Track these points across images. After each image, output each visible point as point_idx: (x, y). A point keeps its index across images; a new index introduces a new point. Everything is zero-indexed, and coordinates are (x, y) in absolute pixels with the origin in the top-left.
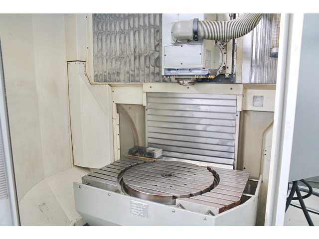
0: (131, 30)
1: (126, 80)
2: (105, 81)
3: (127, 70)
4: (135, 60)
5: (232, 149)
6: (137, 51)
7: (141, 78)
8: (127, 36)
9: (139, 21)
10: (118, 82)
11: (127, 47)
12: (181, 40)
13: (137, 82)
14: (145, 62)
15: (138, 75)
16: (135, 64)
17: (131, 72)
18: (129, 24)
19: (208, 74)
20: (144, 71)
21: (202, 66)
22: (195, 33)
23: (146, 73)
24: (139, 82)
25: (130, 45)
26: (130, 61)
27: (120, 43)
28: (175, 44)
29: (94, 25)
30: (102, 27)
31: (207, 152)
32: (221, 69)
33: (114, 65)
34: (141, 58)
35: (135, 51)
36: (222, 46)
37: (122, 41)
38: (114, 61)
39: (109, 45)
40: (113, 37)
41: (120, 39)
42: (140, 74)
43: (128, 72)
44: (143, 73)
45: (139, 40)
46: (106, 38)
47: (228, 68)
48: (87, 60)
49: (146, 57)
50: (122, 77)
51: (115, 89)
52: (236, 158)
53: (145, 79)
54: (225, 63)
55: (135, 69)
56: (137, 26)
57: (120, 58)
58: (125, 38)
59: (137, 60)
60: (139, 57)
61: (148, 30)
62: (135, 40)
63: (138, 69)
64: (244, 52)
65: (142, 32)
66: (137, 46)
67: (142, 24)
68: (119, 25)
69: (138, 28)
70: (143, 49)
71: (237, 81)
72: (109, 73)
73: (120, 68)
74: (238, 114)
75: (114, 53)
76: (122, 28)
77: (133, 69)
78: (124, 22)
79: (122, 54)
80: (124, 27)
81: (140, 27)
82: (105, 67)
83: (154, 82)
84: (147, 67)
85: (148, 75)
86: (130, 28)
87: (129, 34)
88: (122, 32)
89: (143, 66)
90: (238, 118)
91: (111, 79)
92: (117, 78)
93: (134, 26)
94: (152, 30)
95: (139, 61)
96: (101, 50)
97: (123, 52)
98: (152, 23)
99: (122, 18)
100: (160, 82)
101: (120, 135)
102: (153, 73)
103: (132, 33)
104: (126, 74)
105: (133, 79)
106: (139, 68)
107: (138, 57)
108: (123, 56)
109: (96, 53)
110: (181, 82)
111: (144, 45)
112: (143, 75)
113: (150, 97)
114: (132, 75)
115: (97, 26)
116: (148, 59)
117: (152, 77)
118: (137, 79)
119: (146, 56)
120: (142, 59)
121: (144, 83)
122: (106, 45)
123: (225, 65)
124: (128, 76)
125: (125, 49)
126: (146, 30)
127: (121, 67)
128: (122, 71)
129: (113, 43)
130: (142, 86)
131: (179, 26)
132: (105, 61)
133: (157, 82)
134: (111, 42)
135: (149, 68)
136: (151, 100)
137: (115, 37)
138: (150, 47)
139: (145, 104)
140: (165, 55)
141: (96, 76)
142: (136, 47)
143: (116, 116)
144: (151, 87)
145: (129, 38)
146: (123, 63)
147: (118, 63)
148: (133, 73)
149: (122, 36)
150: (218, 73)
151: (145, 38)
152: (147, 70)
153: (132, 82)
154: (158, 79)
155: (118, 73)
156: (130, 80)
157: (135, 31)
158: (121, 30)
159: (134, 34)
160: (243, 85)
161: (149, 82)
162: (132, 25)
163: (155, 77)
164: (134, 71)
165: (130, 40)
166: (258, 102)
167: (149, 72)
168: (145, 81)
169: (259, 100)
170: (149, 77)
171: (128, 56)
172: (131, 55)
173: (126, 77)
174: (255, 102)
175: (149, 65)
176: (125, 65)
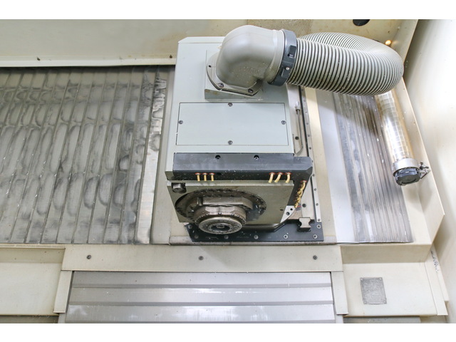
0: (62, 124)
1: (14, 238)
3: (25, 209)
4: (55, 188)
6: (67, 168)
7: (65, 231)
8: (48, 136)
9: (87, 110)
11: (43, 157)
13: (47, 242)
14: (84, 192)
15: (57, 225)
16: (53, 196)
17: (37, 216)
18: (61, 113)
20: (77, 215)
23: (81, 220)
24: (56, 242)
25: (50, 153)
26: (41, 188)
27: (24, 148)
34: (73, 184)
35: (60, 167)
37: (32, 144)
40: (8, 136)
41: (26, 141)
42: (64, 223)
43: (27, 217)
44: (73, 219)
45: (79, 145)
47: (305, 206)
49: (88, 182)
53: (77, 235)
55: (52, 208)
56: (79, 117)
57: (13, 181)
58: (41, 139)
59: (63, 187)
60: (70, 182)
61: (105, 128)
63: (61, 209)
65: (90, 130)
66: (71, 157)
67: (93, 115)
68: (35, 113)
69: (83, 121)
71: (326, 240)
73: (5, 204)
77: (44, 208)
78: (49, 110)
79: (22, 172)
80: (46, 117)
81: (87, 121)
83: (103, 243)
84: (86, 205)
85: (88, 224)
86: (60, 121)
87: (54, 133)
88: (40, 127)
93: (72, 117)
94: (117, 128)
95: (68, 191)
97: (25, 168)
98: (120, 116)
102: (104, 222)
103: (63, 131)
104: (19, 222)
106: (63, 207)
107: (65, 181)
108: (24, 177)
111: (89, 156)
112: (70, 224)
113: (81, 286)
114: (38, 224)
116: (93, 185)
117: (97, 230)
118: (51, 234)
119: (91, 179)
120: (78, 186)
121: (69, 248)
124: (26, 225)
125: (35, 162)
126: (101, 127)
127: (11, 201)
128: (9, 212)
133: (111, 242)
135: (93, 207)
136: (83, 294)
137: (15, 136)
139: (60, 308)
140: (180, 122)
142: (66, 158)
144: (89, 257)
146: (19, 190)
147: (4, 192)
148: (42, 218)
149: (35, 134)
152: (86, 213)
153: (32, 242)
154: (113, 233)
156: (25, 238)
157: (74, 127)
158: (34, 123)
159: (69, 133)
160: (341, 247)
161: (87, 243)
162: (67, 116)
163: (108, 231)
164: (47, 213)
165: (52, 144)
166: (374, 294)
167: (92, 216)
168: (75, 242)
169: (375, 287)
170: (89, 230)
171: (39, 178)
172: (49, 175)
173: (16, 228)
174: (368, 295)
175: (95, 200)
176: (23, 198)
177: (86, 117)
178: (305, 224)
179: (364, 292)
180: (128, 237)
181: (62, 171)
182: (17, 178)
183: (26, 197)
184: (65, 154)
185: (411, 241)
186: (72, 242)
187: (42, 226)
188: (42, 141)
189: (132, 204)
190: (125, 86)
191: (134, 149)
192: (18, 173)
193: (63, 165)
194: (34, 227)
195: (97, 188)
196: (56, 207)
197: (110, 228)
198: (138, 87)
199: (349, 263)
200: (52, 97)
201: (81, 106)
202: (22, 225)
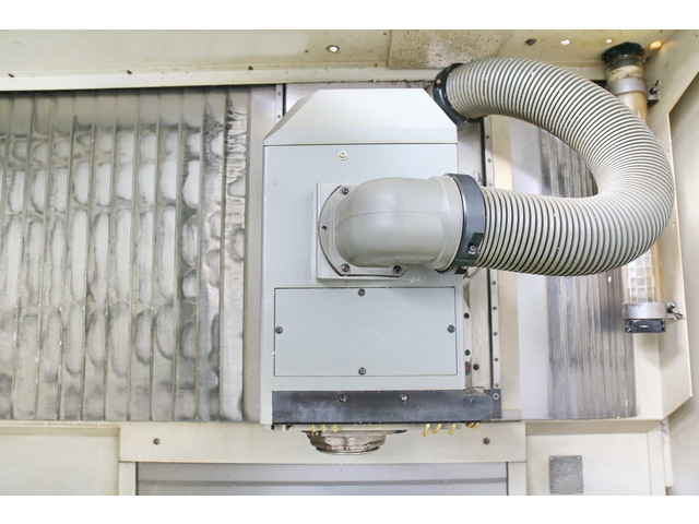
0: (77, 209)
1: (41, 411)
3: (47, 366)
4: (87, 330)
6: (100, 292)
7: (115, 402)
8: (59, 233)
9: (114, 181)
11: (58, 275)
13: (91, 417)
14: (134, 339)
15: (100, 391)
16: (86, 344)
17: (67, 379)
18: (72, 188)
20: (128, 375)
23: (135, 384)
24: (103, 418)
25: (67, 266)
26: (65, 330)
27: (25, 257)
34: (114, 322)
35: (89, 293)
37: (36, 248)
41: (25, 242)
42: (111, 388)
43: (53, 379)
44: (123, 382)
45: (112, 251)
47: (476, 367)
49: (136, 320)
50: (22, 397)
53: (133, 409)
54: (467, 353)
55: (89, 365)
56: (104, 195)
58: (48, 239)
59: (99, 329)
60: (109, 319)
61: (150, 217)
62: (91, 249)
65: (126, 221)
67: (126, 190)
69: (112, 204)
70: (126, 288)
71: (506, 414)
73: (15, 358)
76: (40, 200)
77: (76, 366)
78: (51, 181)
79: (30, 301)
80: (49, 195)
83: (173, 419)
84: (140, 359)
85: (147, 391)
86: (73, 204)
88: (37, 215)
93: (91, 195)
94: (171, 217)
97: (32, 293)
98: (171, 192)
99: (40, 163)
100: (200, 420)
102: (169, 385)
103: (81, 223)
104: (44, 386)
106: (105, 363)
107: (101, 319)
108: (34, 310)
112: (121, 390)
113: (152, 482)
114: (71, 390)
116: (146, 326)
117: (162, 399)
118: (95, 406)
120: (122, 326)
121: (125, 426)
123: (468, 359)
124: (54, 391)
125: (47, 283)
126: (142, 215)
127: (23, 353)
128: (25, 371)
133: (184, 419)
135: (150, 362)
138: (157, 280)
142: (96, 276)
144: (156, 442)
145: (68, 239)
146: (31, 333)
148: (77, 381)
149: (37, 230)
151: (135, 246)
152: (141, 371)
153: (69, 417)
154: (187, 404)
156: (58, 412)
157: (98, 216)
158: (31, 208)
159: (92, 227)
160: (527, 424)
161: (151, 419)
162: (82, 192)
163: (178, 401)
164: (83, 372)
166: (566, 479)
167: (151, 378)
168: (133, 418)
169: (569, 469)
170: (150, 400)
171: (59, 313)
172: (72, 307)
173: (42, 397)
174: (558, 481)
175: (152, 350)
176: (41, 347)
177: (116, 199)
179: (552, 477)
180: (210, 410)
181: (93, 299)
182: (24, 312)
183: (45, 346)
184: (92, 269)
185: (633, 413)
186: (128, 419)
187: (77, 393)
188: (51, 244)
189: (210, 357)
190: (174, 128)
191: (204, 258)
192: (24, 303)
193: (92, 289)
194: (67, 395)
195: (152, 330)
196: (94, 362)
197: (181, 396)
198: (196, 130)
199: (535, 435)
200: (52, 154)
201: (105, 173)
202: (49, 391)
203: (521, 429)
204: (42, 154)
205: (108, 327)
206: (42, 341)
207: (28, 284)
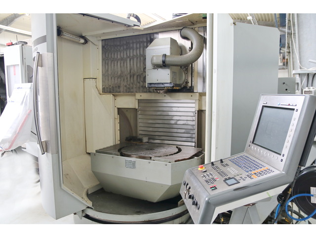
0: (128, 58)
1: (124, 91)
2: (110, 92)
3: (125, 84)
4: (130, 78)
5: (194, 136)
6: (132, 71)
7: (135, 90)
9: (133, 52)
10: (119, 92)
12: (157, 66)
13: (132, 92)
14: (137, 79)
15: (132, 88)
16: (130, 80)
17: (128, 86)
18: (127, 54)
19: (173, 87)
20: (136, 85)
21: (169, 82)
22: (164, 62)
23: (138, 86)
25: (127, 67)
26: (127, 78)
27: (121, 66)
28: (154, 69)
29: (102, 54)
30: (108, 55)
31: (178, 139)
32: (185, 83)
33: (116, 81)
35: (130, 72)
36: (185, 69)
37: (122, 64)
38: (116, 79)
39: (113, 68)
40: (116, 62)
41: (120, 64)
43: (126, 86)
45: (133, 64)
46: (111, 63)
47: (188, 82)
48: (98, 77)
50: (121, 89)
51: (116, 98)
52: (196, 142)
53: (137, 91)
54: (186, 80)
55: (131, 84)
56: (132, 55)
57: (120, 77)
58: (124, 63)
59: (132, 78)
61: (139, 58)
62: (130, 64)
63: (133, 84)
64: (198, 73)
65: (135, 59)
67: (135, 54)
68: (120, 54)
70: (136, 71)
71: (195, 91)
72: (113, 87)
73: (120, 83)
74: (197, 112)
75: (116, 73)
76: (122, 56)
77: (129, 84)
78: (123, 53)
82: (110, 82)
83: (143, 92)
85: (139, 88)
87: (126, 61)
88: (122, 59)
89: (135, 82)
90: (197, 114)
91: (113, 90)
92: (118, 90)
93: (130, 55)
95: (133, 79)
96: (108, 70)
97: (122, 72)
100: (147, 92)
101: (120, 130)
102: (142, 87)
103: (128, 60)
105: (129, 91)
108: (122, 75)
109: (104, 72)
110: (158, 92)
111: (137, 68)
112: (135, 88)
114: (128, 88)
115: (105, 54)
116: (139, 77)
117: (141, 89)
118: (132, 90)
119: (138, 75)
120: (135, 77)
121: (136, 94)
122: (111, 67)
125: (124, 70)
128: (122, 85)
129: (116, 67)
130: (135, 95)
131: (155, 58)
132: (110, 78)
133: (145, 92)
134: (114, 65)
135: (139, 83)
136: (141, 104)
137: (117, 62)
138: (141, 69)
139: (137, 107)
140: (148, 75)
141: (103, 89)
142: (131, 69)
143: (117, 116)
144: (141, 96)
146: (122, 79)
147: (119, 80)
149: (122, 61)
150: (182, 86)
151: (137, 63)
152: (138, 84)
155: (119, 87)
156: (127, 91)
157: (131, 59)
159: (130, 61)
161: (140, 92)
162: (128, 55)
163: (144, 89)
165: (127, 64)
167: (140, 86)
171: (126, 75)
172: (128, 74)
175: (140, 81)
177: (133, 55)
178: (188, 88)
180: (149, 91)
187: (129, 88)
190: (142, 42)
200: (123, 48)
201: (131, 51)
202: (125, 88)
203: (198, 94)
204: (122, 48)
205: (133, 77)
206: (124, 80)
207: (121, 71)
